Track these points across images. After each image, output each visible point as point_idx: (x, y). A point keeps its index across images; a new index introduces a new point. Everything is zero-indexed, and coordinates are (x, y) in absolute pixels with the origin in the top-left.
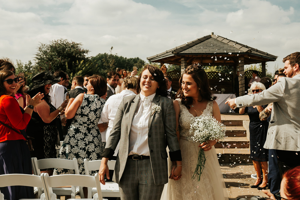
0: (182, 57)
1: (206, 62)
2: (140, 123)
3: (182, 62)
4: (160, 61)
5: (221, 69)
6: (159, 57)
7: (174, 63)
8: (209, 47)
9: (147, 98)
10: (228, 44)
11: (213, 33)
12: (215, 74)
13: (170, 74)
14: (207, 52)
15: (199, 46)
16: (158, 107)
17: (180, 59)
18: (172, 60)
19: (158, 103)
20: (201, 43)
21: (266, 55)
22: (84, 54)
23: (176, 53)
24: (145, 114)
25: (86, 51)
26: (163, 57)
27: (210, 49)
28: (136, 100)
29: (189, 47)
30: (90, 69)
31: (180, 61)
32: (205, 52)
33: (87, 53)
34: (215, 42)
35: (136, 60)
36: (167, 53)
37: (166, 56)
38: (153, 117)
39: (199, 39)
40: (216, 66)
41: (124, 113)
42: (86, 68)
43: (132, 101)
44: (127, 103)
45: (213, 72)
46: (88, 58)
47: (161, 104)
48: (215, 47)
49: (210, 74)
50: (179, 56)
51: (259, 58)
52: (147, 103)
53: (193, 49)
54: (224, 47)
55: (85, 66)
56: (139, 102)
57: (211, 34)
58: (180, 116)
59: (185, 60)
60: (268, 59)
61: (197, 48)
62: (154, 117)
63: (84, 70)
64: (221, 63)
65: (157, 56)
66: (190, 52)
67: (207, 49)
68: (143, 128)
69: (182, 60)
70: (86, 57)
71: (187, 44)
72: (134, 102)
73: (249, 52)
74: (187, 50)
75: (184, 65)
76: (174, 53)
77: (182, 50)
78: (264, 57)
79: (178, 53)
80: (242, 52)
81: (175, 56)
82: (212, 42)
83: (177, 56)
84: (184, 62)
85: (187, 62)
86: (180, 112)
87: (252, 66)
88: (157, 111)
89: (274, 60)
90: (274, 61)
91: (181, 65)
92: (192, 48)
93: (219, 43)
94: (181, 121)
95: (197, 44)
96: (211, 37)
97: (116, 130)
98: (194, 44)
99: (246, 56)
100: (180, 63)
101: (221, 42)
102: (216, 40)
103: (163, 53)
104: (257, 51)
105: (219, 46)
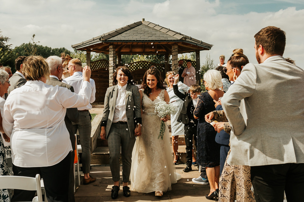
0: (110, 45)
1: (136, 51)
2: (121, 104)
3: (110, 50)
4: (86, 49)
5: (150, 59)
6: (85, 44)
7: (102, 52)
8: (140, 34)
9: (122, 88)
10: (160, 30)
11: (144, 20)
12: (146, 63)
13: (97, 63)
14: (137, 39)
15: (129, 33)
16: (130, 93)
17: (108, 47)
18: (100, 48)
19: (130, 90)
20: (131, 30)
21: (201, 43)
22: (3, 42)
23: (103, 40)
24: (123, 97)
25: (6, 38)
26: (90, 44)
27: (141, 36)
28: (116, 89)
29: (118, 34)
30: (9, 57)
31: (108, 49)
32: (135, 39)
33: (6, 41)
34: (147, 29)
35: (62, 50)
36: (94, 40)
37: (92, 43)
38: (127, 99)
39: (128, 26)
40: (146, 55)
41: (110, 99)
42: (5, 56)
43: (114, 90)
44: (111, 92)
45: (143, 61)
46: (7, 46)
47: (131, 91)
48: (147, 34)
49: (140, 63)
50: (107, 43)
51: (193, 46)
52: (123, 90)
53: (123, 36)
54: (157, 34)
55: (4, 54)
56: (118, 90)
57: (142, 20)
58: (142, 100)
59: (113, 48)
60: (202, 47)
61: (127, 34)
62: (129, 98)
63: (3, 59)
64: (152, 51)
65: (83, 44)
66: (120, 39)
67: (138, 36)
68: (122, 107)
69: (110, 48)
70: (5, 45)
71: (115, 30)
72: (114, 91)
73: (183, 39)
74: (116, 37)
75: (112, 54)
76: (102, 40)
77: (111, 37)
78: (198, 45)
79: (106, 40)
80: (176, 39)
81: (102, 43)
82: (142, 29)
83: (105, 43)
84: (112, 50)
85: (116, 50)
86: (143, 97)
87: (183, 56)
88: (130, 95)
89: (209, 48)
90: (209, 50)
91: (110, 53)
92: (121, 34)
93: (150, 30)
94: (143, 103)
95: (126, 31)
96: (142, 24)
97: (107, 109)
98: (124, 30)
99: (179, 44)
100: (108, 51)
101: (153, 29)
102: (147, 26)
103: (90, 40)
104: (191, 39)
105: (151, 33)
